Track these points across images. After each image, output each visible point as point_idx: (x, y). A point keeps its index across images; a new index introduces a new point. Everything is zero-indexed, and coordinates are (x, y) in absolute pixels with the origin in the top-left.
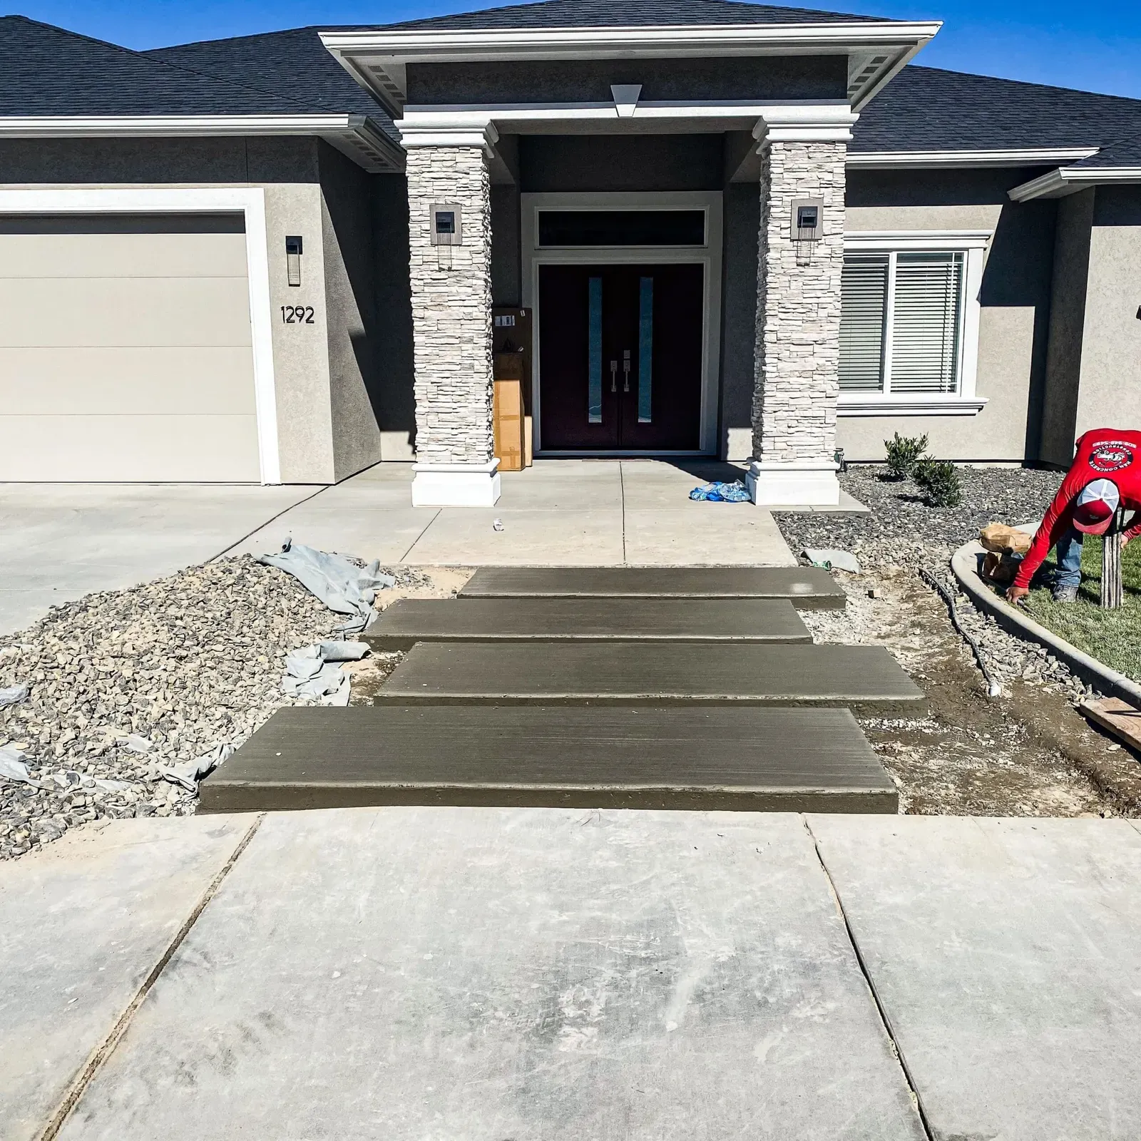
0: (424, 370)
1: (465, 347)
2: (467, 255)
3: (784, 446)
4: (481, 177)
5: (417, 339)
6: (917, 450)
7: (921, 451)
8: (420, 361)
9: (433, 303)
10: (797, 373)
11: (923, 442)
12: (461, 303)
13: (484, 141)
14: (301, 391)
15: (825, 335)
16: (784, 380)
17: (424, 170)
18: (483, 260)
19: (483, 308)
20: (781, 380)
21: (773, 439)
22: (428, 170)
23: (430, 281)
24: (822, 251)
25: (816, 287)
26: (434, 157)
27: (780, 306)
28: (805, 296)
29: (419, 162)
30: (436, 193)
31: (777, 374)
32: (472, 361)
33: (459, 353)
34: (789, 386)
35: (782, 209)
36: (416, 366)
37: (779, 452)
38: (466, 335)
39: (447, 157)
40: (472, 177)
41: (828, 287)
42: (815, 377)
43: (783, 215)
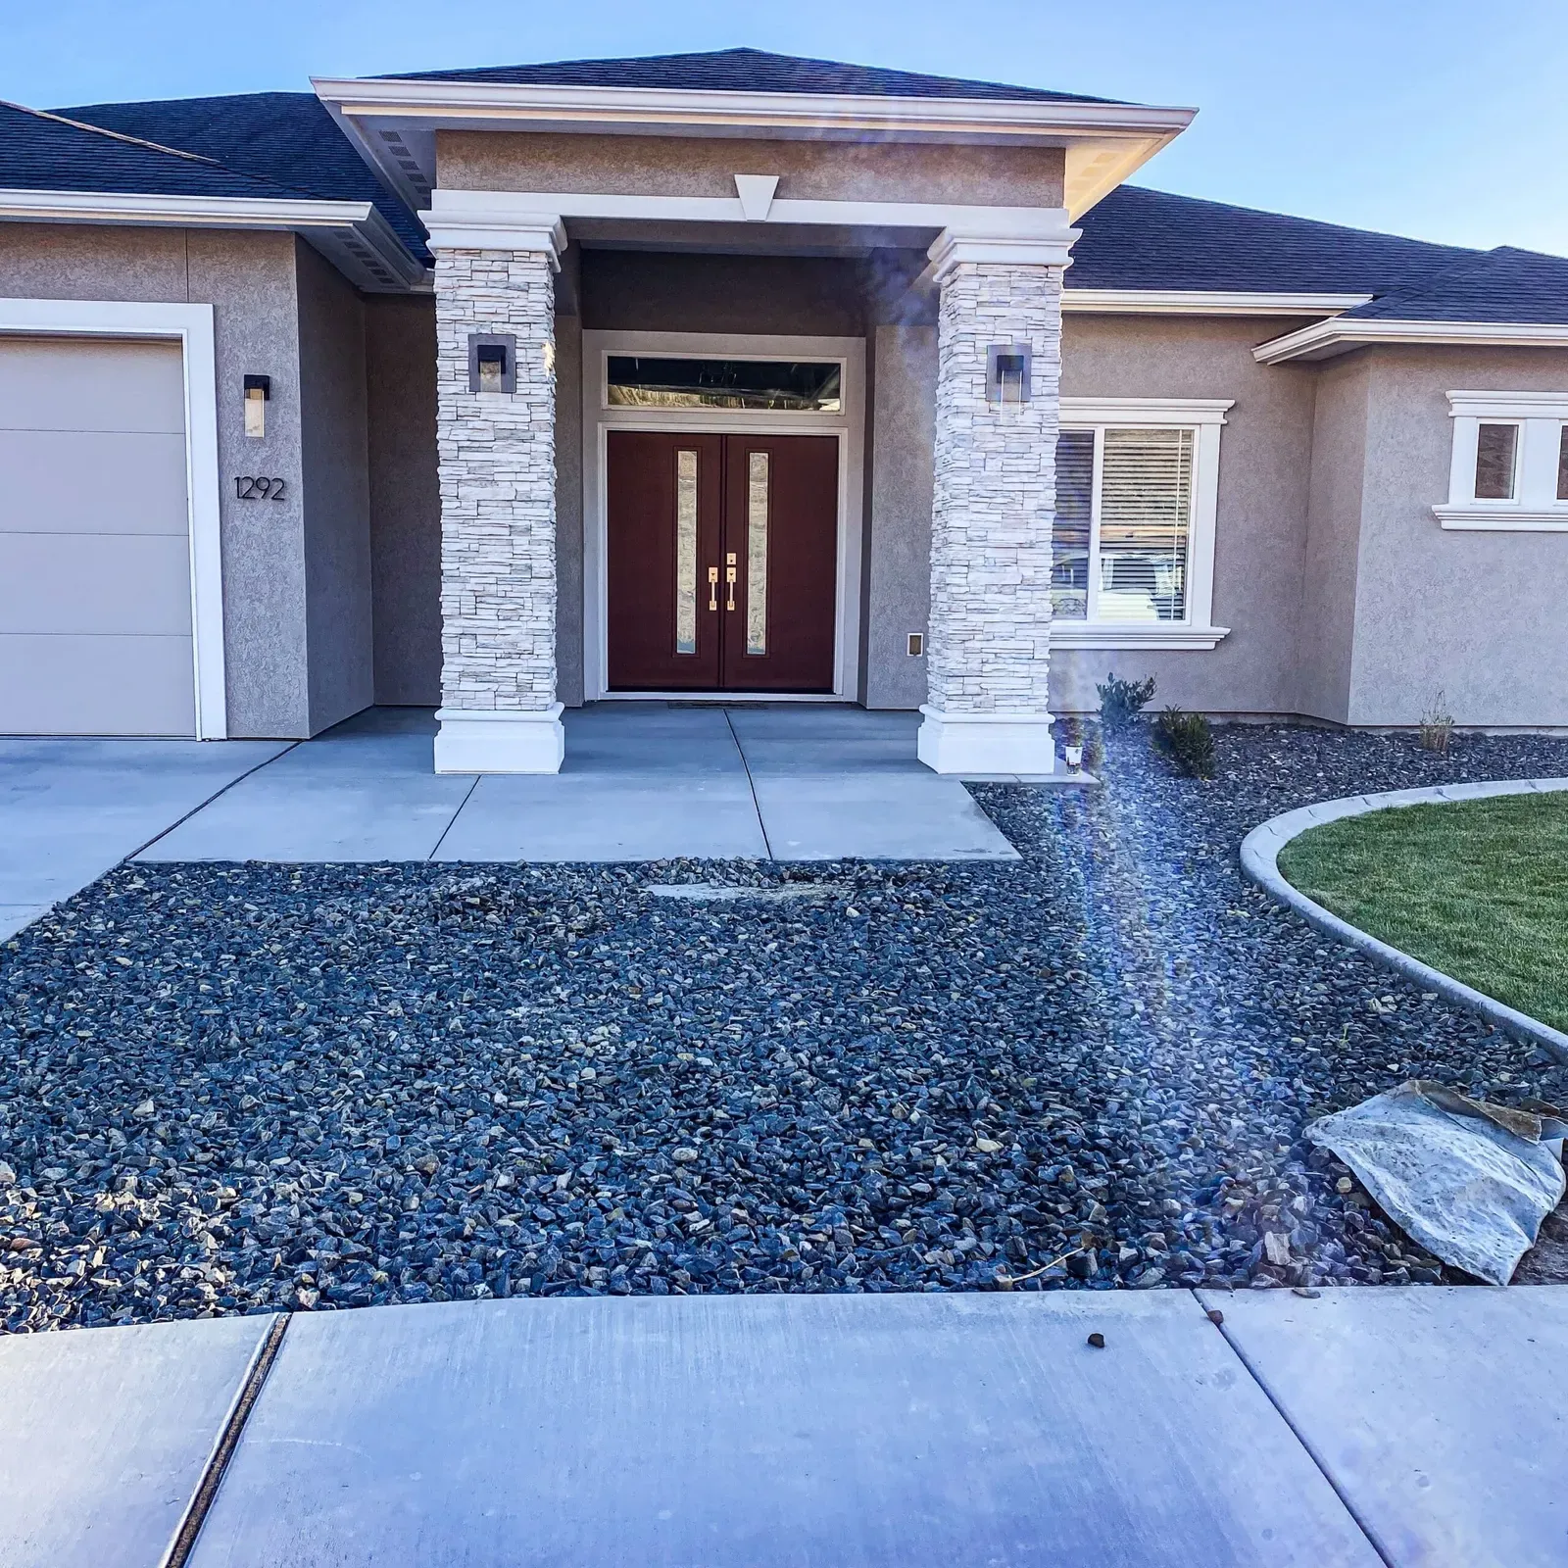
0: (456, 573)
1: (518, 540)
2: (524, 408)
3: (977, 690)
4: (545, 298)
5: (448, 526)
6: (1142, 698)
7: (1147, 700)
8: (450, 559)
9: (470, 476)
10: (995, 589)
11: (1149, 687)
12: (512, 477)
13: (550, 247)
14: (260, 601)
15: (1032, 536)
16: (977, 597)
17: (462, 283)
18: (546, 415)
19: (545, 484)
20: (972, 597)
21: (961, 680)
22: (469, 283)
23: (468, 444)
24: (1030, 418)
25: (1021, 469)
26: (476, 265)
27: (972, 493)
28: (1005, 480)
29: (453, 272)
30: (479, 317)
31: (967, 589)
32: (529, 562)
33: (508, 549)
34: (984, 606)
35: (974, 358)
36: (444, 566)
37: (970, 698)
38: (519, 523)
39: (496, 266)
40: (532, 297)
41: (1036, 469)
42: (1019, 593)
43: (975, 366)
